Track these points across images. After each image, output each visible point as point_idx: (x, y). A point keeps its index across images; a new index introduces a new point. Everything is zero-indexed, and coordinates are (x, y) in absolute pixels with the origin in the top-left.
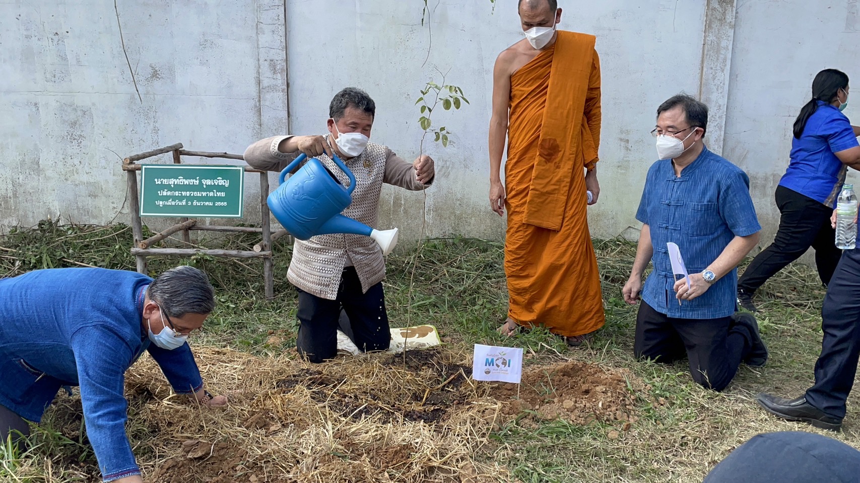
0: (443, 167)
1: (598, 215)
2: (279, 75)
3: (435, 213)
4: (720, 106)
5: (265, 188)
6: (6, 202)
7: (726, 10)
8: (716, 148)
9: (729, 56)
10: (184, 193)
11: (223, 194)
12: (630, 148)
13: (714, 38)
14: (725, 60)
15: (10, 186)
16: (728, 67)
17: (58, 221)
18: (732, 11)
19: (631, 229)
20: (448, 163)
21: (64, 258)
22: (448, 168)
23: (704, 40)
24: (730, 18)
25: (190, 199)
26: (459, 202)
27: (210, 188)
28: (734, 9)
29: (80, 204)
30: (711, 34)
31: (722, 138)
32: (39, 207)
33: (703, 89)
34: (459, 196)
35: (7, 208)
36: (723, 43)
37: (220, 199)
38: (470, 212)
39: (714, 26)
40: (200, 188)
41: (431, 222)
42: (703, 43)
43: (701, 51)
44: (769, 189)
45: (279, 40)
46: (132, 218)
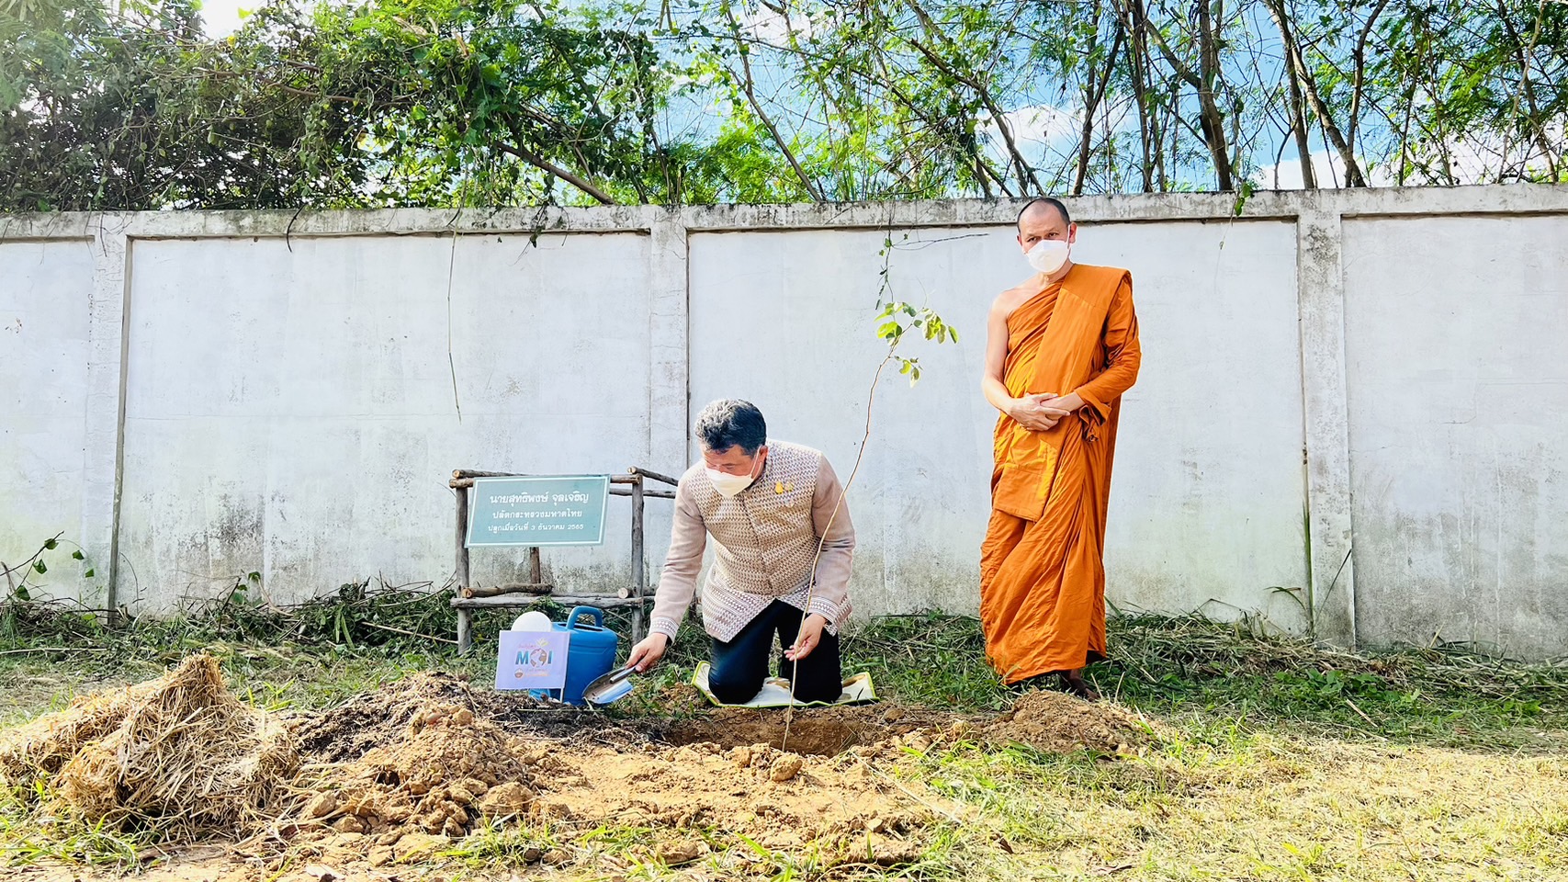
0: (910, 507)
1: (1159, 581)
2: (677, 382)
3: (900, 578)
4: (1336, 408)
5: (638, 505)
6: (304, 566)
7: (1326, 269)
8: (1338, 472)
9: (1341, 334)
10: (526, 515)
11: (579, 514)
12: (1199, 475)
13: (1314, 309)
14: (1335, 341)
15: (312, 544)
16: (1341, 350)
17: (366, 584)
18: (1337, 271)
19: (1215, 603)
20: (917, 502)
21: (364, 620)
22: (917, 508)
23: (1299, 314)
24: (1333, 279)
25: (536, 521)
26: (936, 561)
27: (562, 506)
28: (1340, 268)
29: (399, 569)
30: (1307, 305)
31: (1346, 456)
32: (345, 574)
33: (1306, 385)
34: (936, 551)
35: (304, 575)
36: (1329, 317)
37: (575, 520)
38: (953, 575)
39: (1311, 292)
40: (549, 506)
41: (894, 591)
42: (1298, 318)
43: (1297, 330)
44: (1438, 538)
45: (678, 337)
46: (457, 556)
